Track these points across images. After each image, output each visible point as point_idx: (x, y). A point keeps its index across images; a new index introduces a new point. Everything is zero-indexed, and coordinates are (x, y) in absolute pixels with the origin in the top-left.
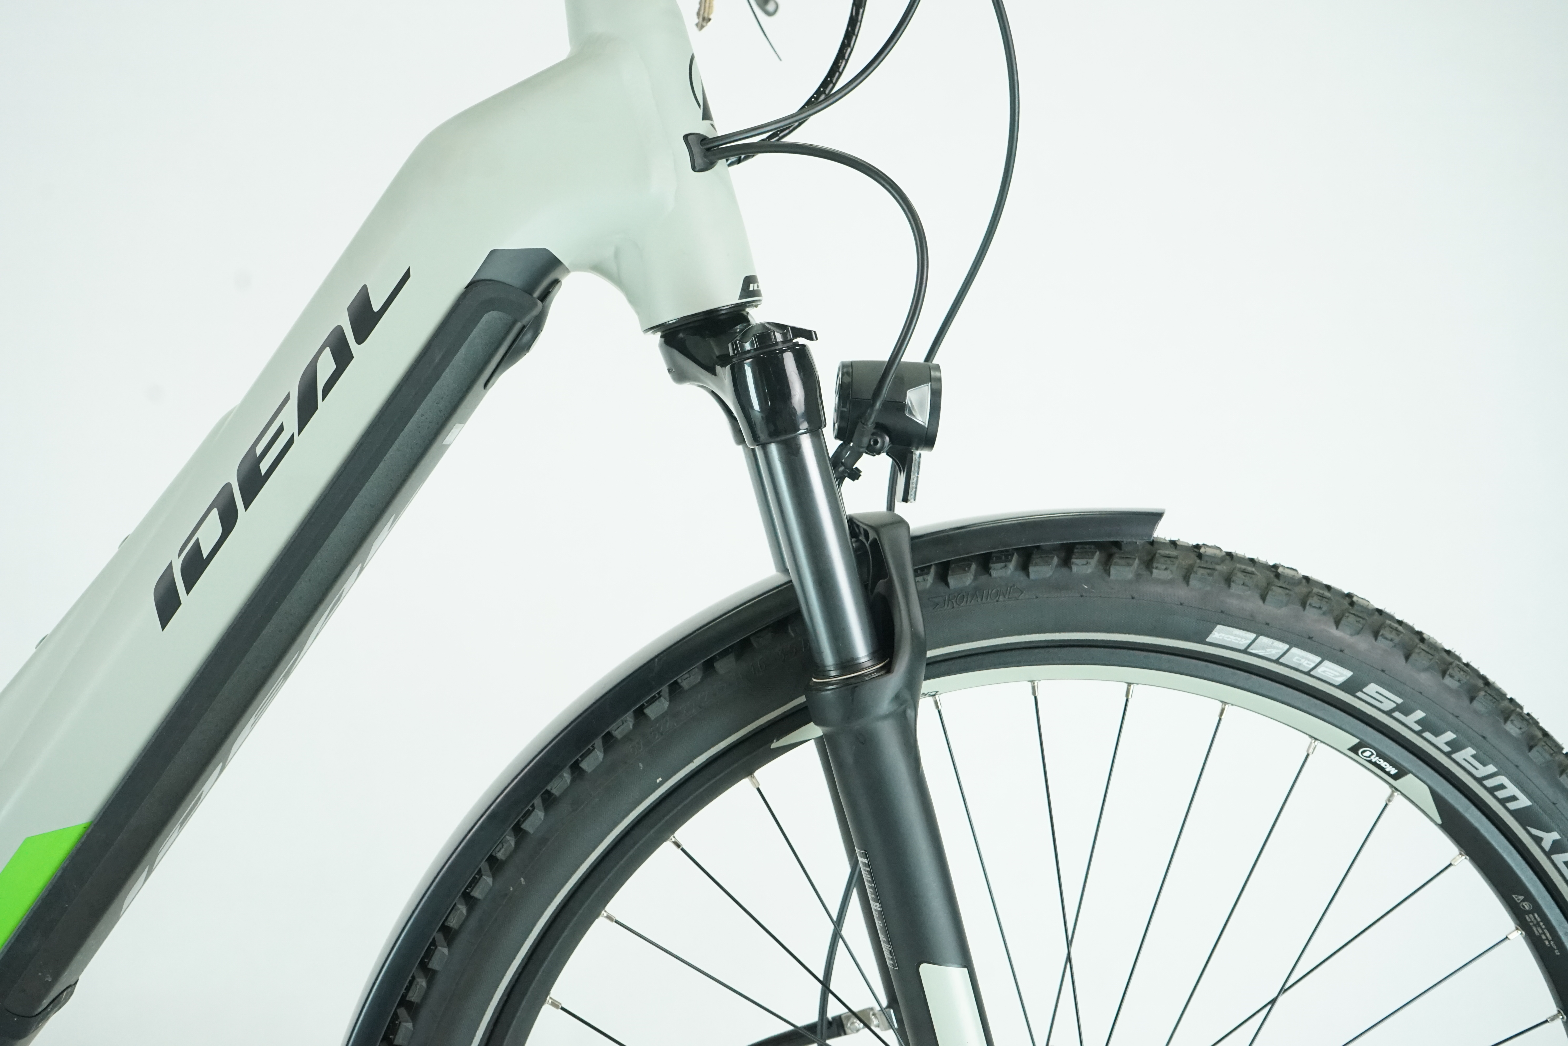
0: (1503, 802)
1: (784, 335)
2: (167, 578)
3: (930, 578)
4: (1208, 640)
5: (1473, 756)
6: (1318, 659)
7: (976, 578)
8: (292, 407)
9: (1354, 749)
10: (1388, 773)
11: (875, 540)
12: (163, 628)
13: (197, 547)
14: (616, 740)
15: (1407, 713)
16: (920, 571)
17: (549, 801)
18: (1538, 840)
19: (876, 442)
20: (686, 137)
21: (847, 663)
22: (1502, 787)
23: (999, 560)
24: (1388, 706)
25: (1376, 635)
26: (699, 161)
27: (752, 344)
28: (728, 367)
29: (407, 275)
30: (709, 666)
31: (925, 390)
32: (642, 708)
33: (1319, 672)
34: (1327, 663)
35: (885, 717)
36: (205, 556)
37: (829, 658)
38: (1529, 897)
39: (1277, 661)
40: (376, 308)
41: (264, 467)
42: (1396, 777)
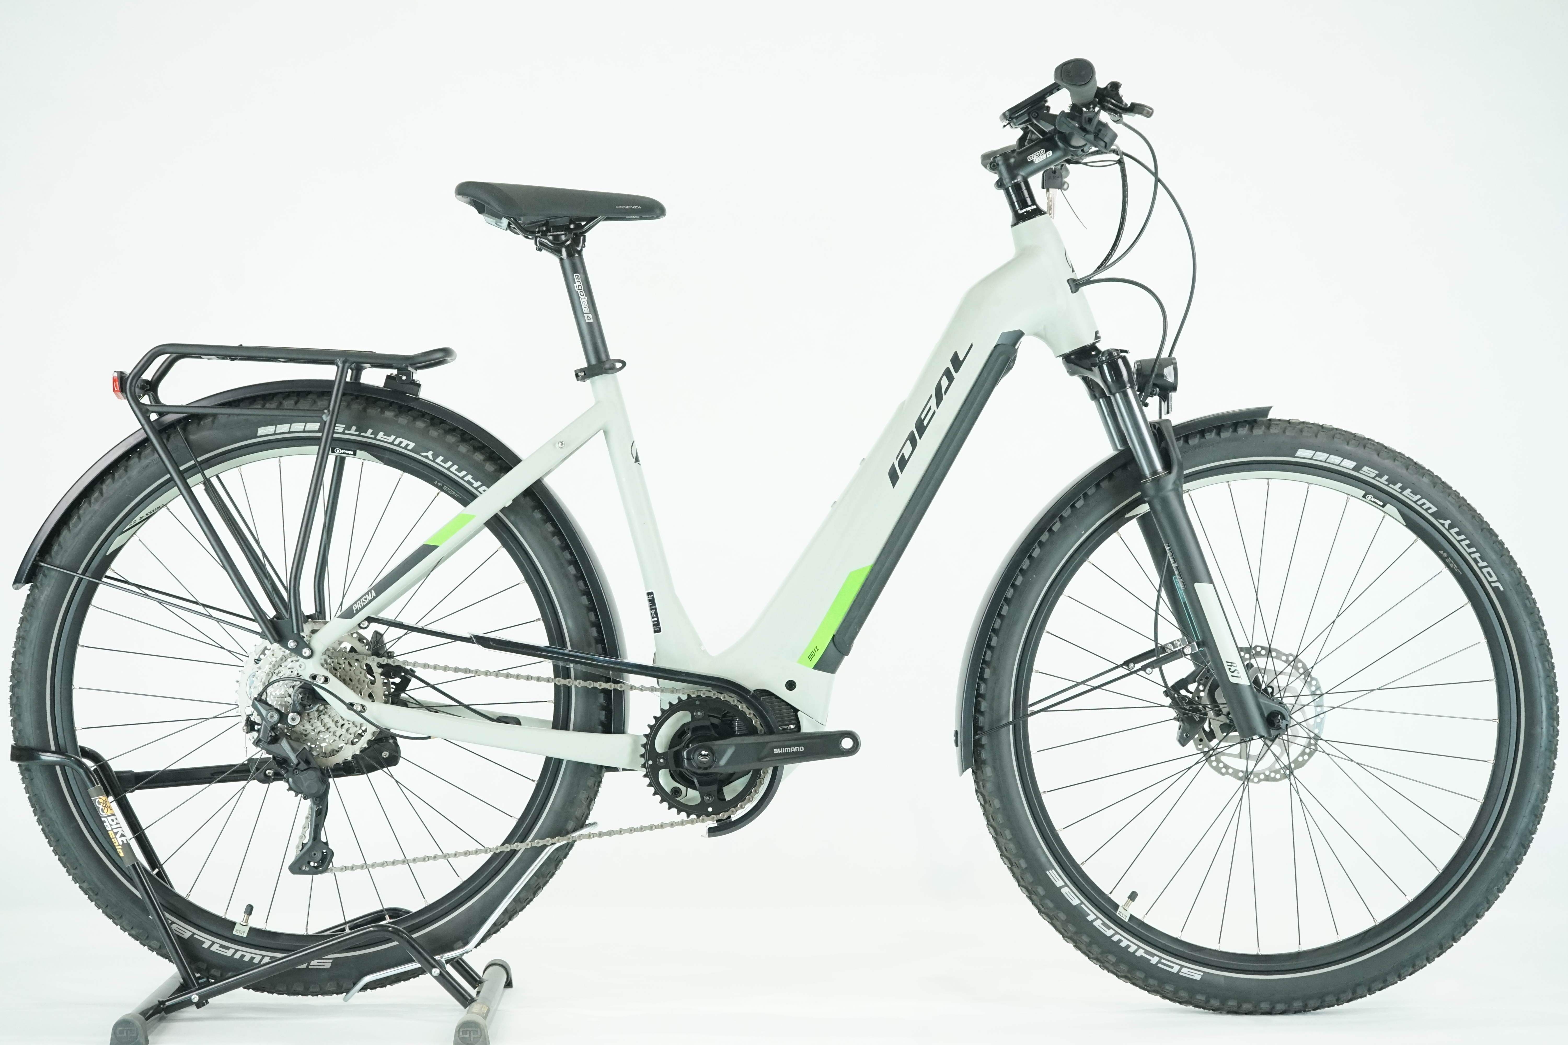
0: (1426, 510)
1: (1117, 353)
2: (893, 469)
3: (1181, 442)
4: (1296, 455)
5: (1411, 492)
6: (1342, 459)
7: (1200, 440)
8: (934, 399)
9: (1364, 496)
10: (1379, 505)
11: (1159, 427)
12: (894, 486)
13: (903, 456)
14: (1065, 518)
15: (1381, 477)
16: (1178, 439)
17: (1041, 544)
18: (1443, 525)
19: (1154, 391)
20: (1068, 281)
21: (1154, 472)
22: (1424, 504)
23: (1208, 432)
24: (1373, 475)
25: (1365, 447)
26: (1073, 289)
27: (1106, 357)
28: (1097, 367)
29: (971, 346)
30: (1098, 485)
31: (1171, 368)
32: (1074, 504)
33: (1343, 464)
34: (1345, 460)
35: (1171, 490)
36: (906, 459)
37: (1147, 472)
38: (1446, 551)
39: (1325, 462)
40: (961, 359)
41: (925, 423)
42: (1383, 506)
